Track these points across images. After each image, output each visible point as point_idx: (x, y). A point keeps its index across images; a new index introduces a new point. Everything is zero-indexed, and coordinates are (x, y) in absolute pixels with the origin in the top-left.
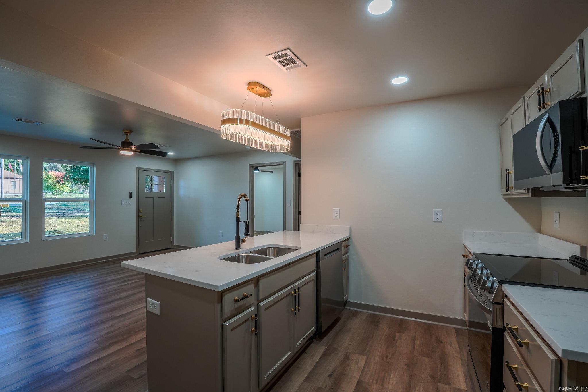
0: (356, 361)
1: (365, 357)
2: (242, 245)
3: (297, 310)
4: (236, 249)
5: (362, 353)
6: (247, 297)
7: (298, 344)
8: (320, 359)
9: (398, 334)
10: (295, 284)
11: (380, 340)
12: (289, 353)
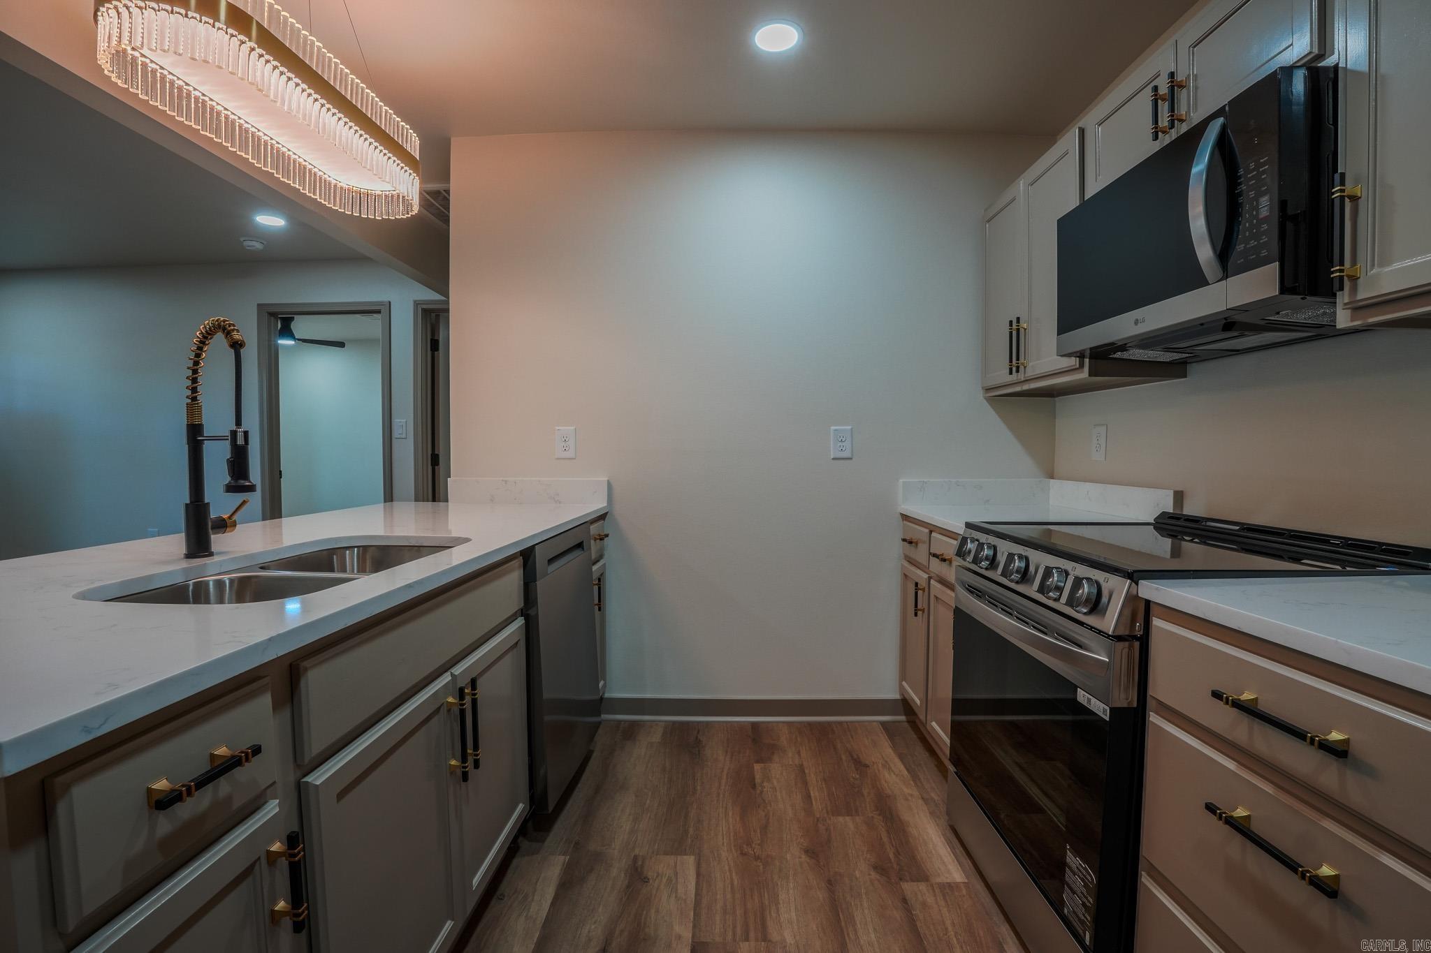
0: (669, 880)
1: (690, 860)
2: (218, 541)
3: (470, 762)
4: (190, 556)
5: (678, 847)
6: (234, 762)
7: (476, 881)
8: (553, 904)
9: (757, 767)
10: (457, 670)
11: (719, 794)
12: (449, 925)
